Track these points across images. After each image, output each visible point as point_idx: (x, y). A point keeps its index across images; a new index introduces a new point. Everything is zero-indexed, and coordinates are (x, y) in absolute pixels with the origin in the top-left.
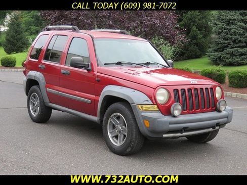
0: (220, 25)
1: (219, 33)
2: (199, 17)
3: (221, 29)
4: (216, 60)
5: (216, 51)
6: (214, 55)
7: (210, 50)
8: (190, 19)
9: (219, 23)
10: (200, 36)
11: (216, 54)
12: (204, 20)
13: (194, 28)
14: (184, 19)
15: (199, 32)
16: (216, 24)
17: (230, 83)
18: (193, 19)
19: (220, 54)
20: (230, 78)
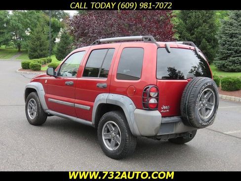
0: (224, 38)
1: (224, 45)
2: (208, 31)
3: (225, 41)
4: (221, 67)
5: (221, 59)
6: (219, 63)
7: (217, 58)
8: (201, 33)
9: (224, 36)
10: (209, 47)
11: (221, 62)
12: (212, 34)
13: (204, 40)
14: (196, 33)
15: (208, 44)
16: (221, 37)
17: (222, 87)
18: (203, 33)
19: (224, 62)
20: (222, 83)
